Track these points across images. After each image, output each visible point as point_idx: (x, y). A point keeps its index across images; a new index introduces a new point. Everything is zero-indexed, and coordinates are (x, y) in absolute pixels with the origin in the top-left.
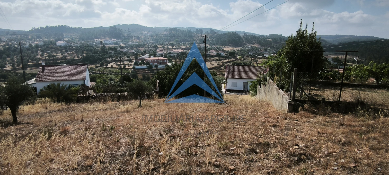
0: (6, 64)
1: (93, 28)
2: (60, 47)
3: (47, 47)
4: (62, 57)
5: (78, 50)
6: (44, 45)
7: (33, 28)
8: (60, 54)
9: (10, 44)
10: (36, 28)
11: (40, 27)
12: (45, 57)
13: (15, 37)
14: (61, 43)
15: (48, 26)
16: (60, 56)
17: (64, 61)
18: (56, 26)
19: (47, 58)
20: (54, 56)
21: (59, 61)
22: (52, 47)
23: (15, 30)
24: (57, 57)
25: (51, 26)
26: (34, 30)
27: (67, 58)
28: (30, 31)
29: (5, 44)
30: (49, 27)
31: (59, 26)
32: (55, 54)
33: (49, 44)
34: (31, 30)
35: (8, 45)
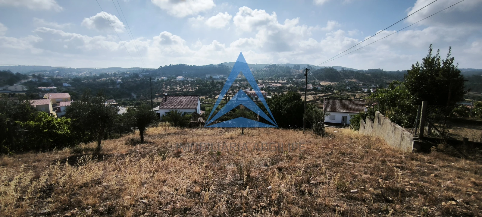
0: (141, 95)
1: (205, 66)
2: (179, 81)
3: (170, 81)
4: (180, 89)
5: (193, 84)
6: (168, 80)
7: (160, 66)
8: (179, 87)
9: (144, 79)
10: (163, 66)
11: (166, 66)
12: (168, 89)
14: (180, 78)
15: (171, 64)
16: (179, 89)
17: (181, 92)
18: (177, 65)
19: (169, 90)
20: (174, 89)
21: (178, 93)
22: (173, 81)
23: (148, 69)
24: (176, 89)
27: (184, 90)
29: (141, 79)
31: (179, 64)
32: (175, 87)
33: (171, 79)
34: (159, 68)
35: (143, 79)
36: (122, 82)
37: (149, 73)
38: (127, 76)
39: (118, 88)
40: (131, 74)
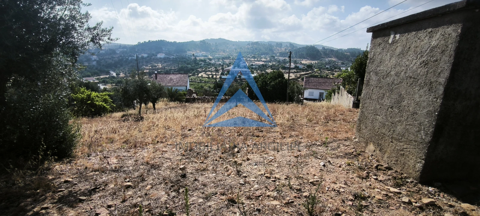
0: (120, 72)
1: (186, 42)
2: (160, 58)
3: (150, 58)
4: (162, 67)
5: (175, 61)
6: (148, 57)
7: (139, 42)
8: (160, 65)
9: (122, 55)
10: (141, 42)
11: (144, 42)
12: (149, 67)
13: (125, 50)
14: (161, 56)
16: (160, 66)
17: (163, 70)
18: (156, 41)
19: (150, 68)
20: (156, 66)
21: (160, 71)
22: (154, 59)
23: (125, 44)
24: (158, 67)
25: (152, 41)
26: (140, 45)
27: (166, 68)
28: (136, 45)
29: (119, 55)
30: (151, 41)
31: (159, 40)
32: (156, 65)
33: (152, 56)
35: (121, 56)
36: (98, 59)
37: (127, 50)
38: (102, 52)
39: (94, 66)
40: (107, 50)
